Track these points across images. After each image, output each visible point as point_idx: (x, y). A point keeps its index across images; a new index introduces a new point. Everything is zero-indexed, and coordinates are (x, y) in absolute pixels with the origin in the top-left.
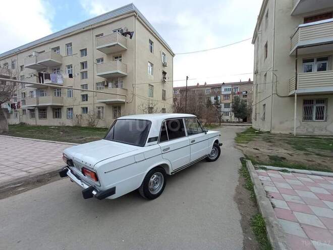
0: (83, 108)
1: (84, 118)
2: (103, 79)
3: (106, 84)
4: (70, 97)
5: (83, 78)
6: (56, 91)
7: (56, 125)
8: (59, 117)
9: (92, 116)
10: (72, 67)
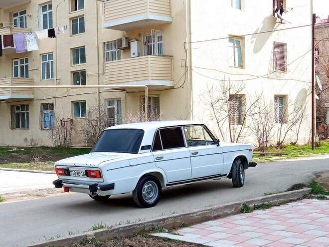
0: (76, 104)
1: (79, 127)
2: (118, 35)
3: (124, 45)
4: (48, 77)
5: (75, 32)
6: (19, 65)
7: (16, 144)
8: (23, 126)
9: (94, 123)
10: (51, 7)
